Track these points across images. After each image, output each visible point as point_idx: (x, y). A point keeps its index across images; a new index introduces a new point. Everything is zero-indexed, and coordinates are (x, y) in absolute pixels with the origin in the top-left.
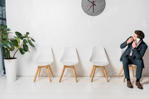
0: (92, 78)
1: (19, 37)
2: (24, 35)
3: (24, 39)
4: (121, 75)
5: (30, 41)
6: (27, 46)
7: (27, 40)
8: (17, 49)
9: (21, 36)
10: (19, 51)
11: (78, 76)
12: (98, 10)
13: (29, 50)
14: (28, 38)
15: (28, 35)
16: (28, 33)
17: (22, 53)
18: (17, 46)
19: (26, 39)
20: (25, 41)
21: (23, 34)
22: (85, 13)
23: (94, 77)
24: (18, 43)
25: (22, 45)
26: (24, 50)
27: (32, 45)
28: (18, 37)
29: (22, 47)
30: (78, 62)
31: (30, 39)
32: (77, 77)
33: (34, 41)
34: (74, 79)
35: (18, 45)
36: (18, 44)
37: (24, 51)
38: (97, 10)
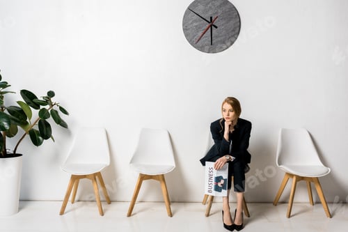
0: (207, 206)
1: (30, 101)
2: (42, 99)
3: (42, 107)
4: (281, 200)
5: (57, 112)
6: (48, 125)
7: (49, 111)
8: (25, 132)
9: (34, 100)
10: (28, 136)
11: (173, 202)
12: (222, 38)
13: (53, 134)
14: (53, 106)
15: (52, 99)
16: (51, 94)
17: (37, 143)
18: (24, 124)
19: (47, 107)
20: (43, 114)
21: (40, 95)
22: (192, 47)
23: (213, 204)
24: (25, 117)
25: (37, 123)
26: (40, 135)
27: (59, 122)
28: (28, 103)
29: (36, 128)
30: (174, 165)
31: (56, 108)
32: (170, 204)
33: (65, 112)
34: (163, 209)
35: (27, 123)
36: (28, 120)
37: (40, 138)
38: (219, 39)
